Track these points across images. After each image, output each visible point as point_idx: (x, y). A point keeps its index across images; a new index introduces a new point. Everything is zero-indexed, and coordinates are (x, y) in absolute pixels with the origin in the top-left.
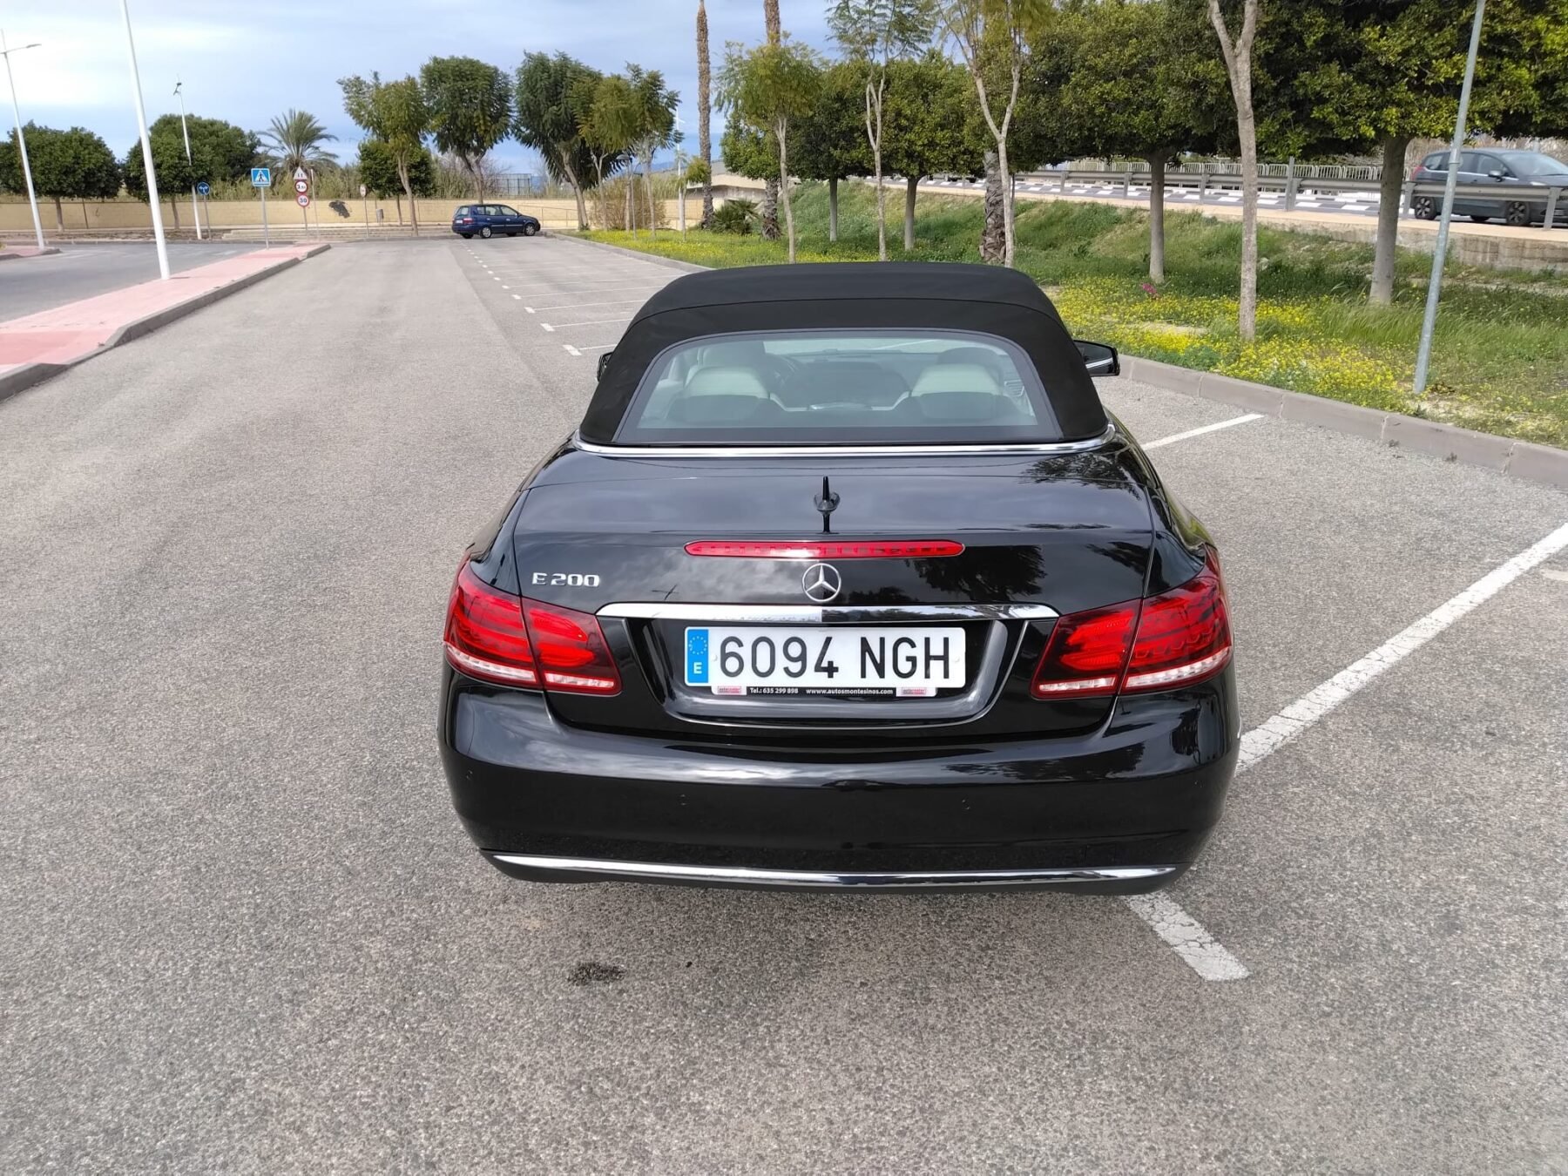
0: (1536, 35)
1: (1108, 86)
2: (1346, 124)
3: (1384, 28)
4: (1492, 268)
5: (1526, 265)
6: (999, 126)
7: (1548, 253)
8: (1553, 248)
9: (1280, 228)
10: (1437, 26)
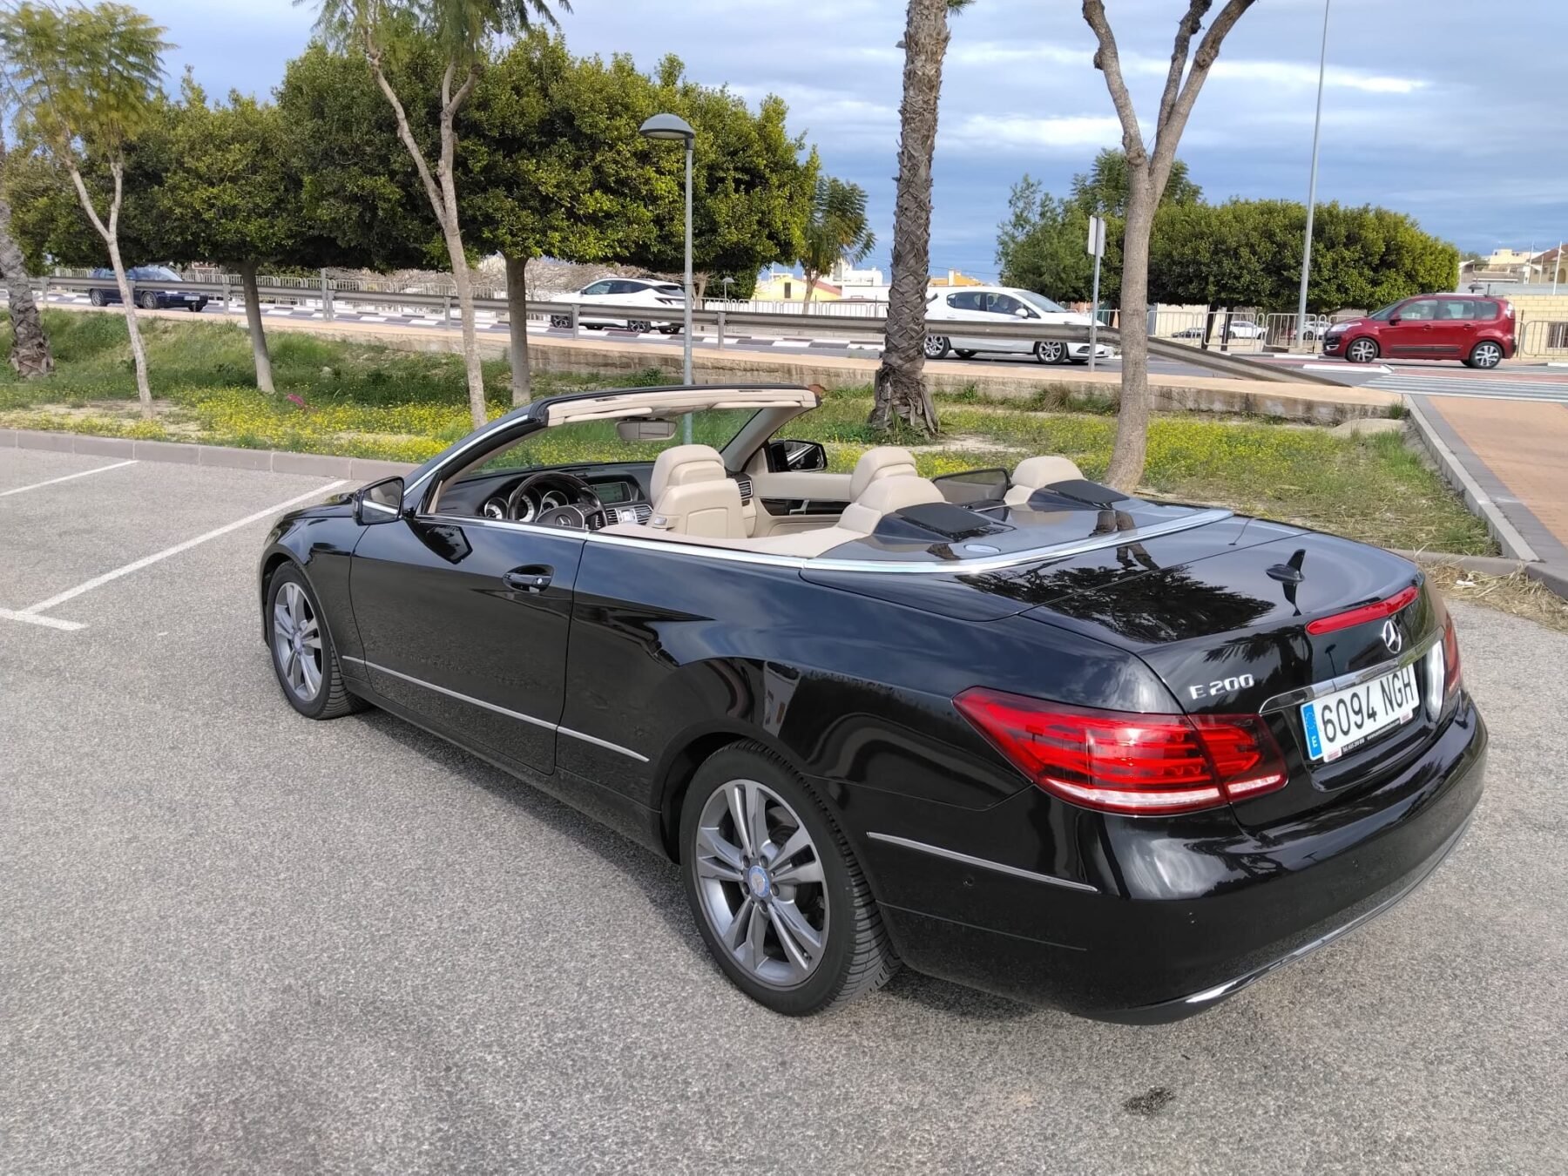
0: (647, 181)
1: (215, 191)
2: (516, 244)
3: (538, 162)
4: (546, 372)
5: (575, 369)
6: (106, 222)
7: (591, 359)
8: (595, 355)
9: (330, 338)
10: (576, 165)
